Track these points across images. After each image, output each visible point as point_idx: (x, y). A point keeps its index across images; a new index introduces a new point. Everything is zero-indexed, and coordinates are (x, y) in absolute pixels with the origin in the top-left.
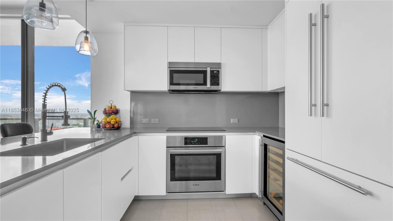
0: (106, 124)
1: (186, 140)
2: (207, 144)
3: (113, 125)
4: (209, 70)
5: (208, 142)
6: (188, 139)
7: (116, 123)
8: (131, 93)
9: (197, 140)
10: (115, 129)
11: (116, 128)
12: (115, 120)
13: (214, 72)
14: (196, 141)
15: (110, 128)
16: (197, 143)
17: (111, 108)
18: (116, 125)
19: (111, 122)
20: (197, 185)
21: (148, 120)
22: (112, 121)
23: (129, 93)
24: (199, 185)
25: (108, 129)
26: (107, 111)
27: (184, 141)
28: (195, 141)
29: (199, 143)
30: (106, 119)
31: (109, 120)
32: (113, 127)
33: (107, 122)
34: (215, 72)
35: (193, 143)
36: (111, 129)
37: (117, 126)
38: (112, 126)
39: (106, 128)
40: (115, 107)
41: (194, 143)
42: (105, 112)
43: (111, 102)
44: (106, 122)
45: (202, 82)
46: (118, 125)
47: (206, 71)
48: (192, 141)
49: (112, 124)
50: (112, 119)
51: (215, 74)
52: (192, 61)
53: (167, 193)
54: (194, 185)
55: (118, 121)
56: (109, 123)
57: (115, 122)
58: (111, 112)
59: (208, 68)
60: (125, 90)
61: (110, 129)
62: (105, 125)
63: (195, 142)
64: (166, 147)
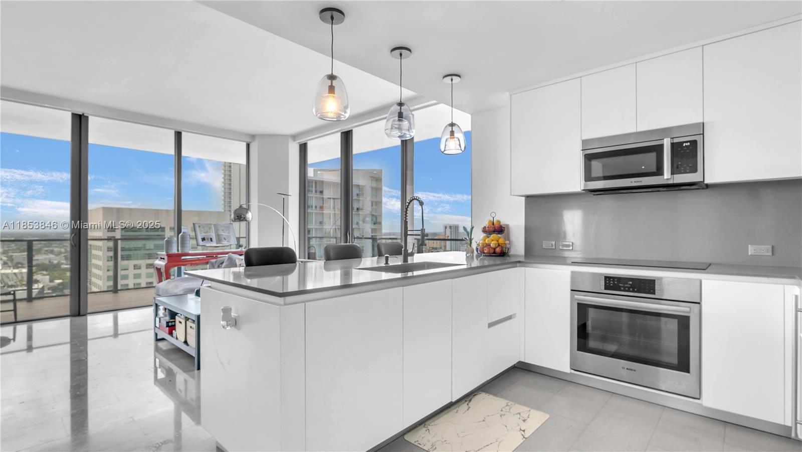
0: (485, 247)
1: (608, 282)
2: (654, 294)
3: (495, 249)
4: (667, 143)
5: (656, 289)
6: (612, 280)
7: (499, 245)
8: (525, 200)
9: (631, 283)
10: (496, 255)
11: (499, 254)
12: (496, 242)
13: (684, 145)
14: (630, 286)
15: (490, 253)
16: (631, 289)
17: (493, 224)
18: (498, 250)
19: (491, 245)
20: (631, 370)
21: (554, 244)
22: (493, 242)
23: (524, 198)
24: (635, 371)
25: (487, 255)
26: (487, 229)
27: (603, 282)
28: (626, 285)
29: (636, 290)
30: (485, 240)
31: (488, 241)
32: (494, 253)
33: (487, 244)
34: (687, 144)
35: (622, 289)
36: (492, 255)
37: (500, 252)
38: (492, 251)
39: (484, 253)
40: (499, 222)
41: (625, 287)
42: (485, 230)
43: (493, 215)
44: (485, 245)
45: (654, 169)
46: (502, 250)
47: (662, 146)
48: (620, 285)
49: (492, 248)
50: (493, 240)
51: (685, 148)
52: (632, 130)
53: (572, 369)
54: (624, 368)
55: (502, 244)
56: (489, 245)
57: (497, 245)
58: (491, 229)
59: (665, 139)
60: (511, 195)
61: (489, 255)
62: (483, 248)
63: (627, 287)
64: (570, 290)
